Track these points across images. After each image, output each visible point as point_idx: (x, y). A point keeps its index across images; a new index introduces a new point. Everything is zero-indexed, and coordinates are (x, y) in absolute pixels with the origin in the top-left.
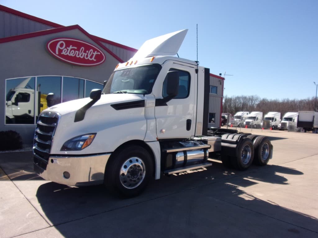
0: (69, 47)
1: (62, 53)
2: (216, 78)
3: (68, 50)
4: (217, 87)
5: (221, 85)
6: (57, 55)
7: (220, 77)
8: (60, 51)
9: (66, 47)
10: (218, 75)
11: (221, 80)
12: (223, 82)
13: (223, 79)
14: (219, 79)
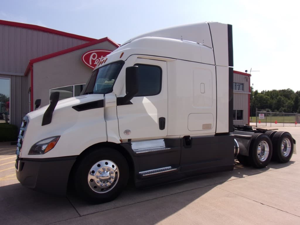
0: (100, 57)
1: (95, 64)
2: (242, 75)
3: (99, 60)
4: (243, 84)
5: (247, 82)
6: (91, 65)
7: (246, 73)
8: (93, 61)
9: (98, 58)
10: (244, 72)
11: (247, 77)
12: (249, 78)
13: (249, 75)
14: (245, 76)
